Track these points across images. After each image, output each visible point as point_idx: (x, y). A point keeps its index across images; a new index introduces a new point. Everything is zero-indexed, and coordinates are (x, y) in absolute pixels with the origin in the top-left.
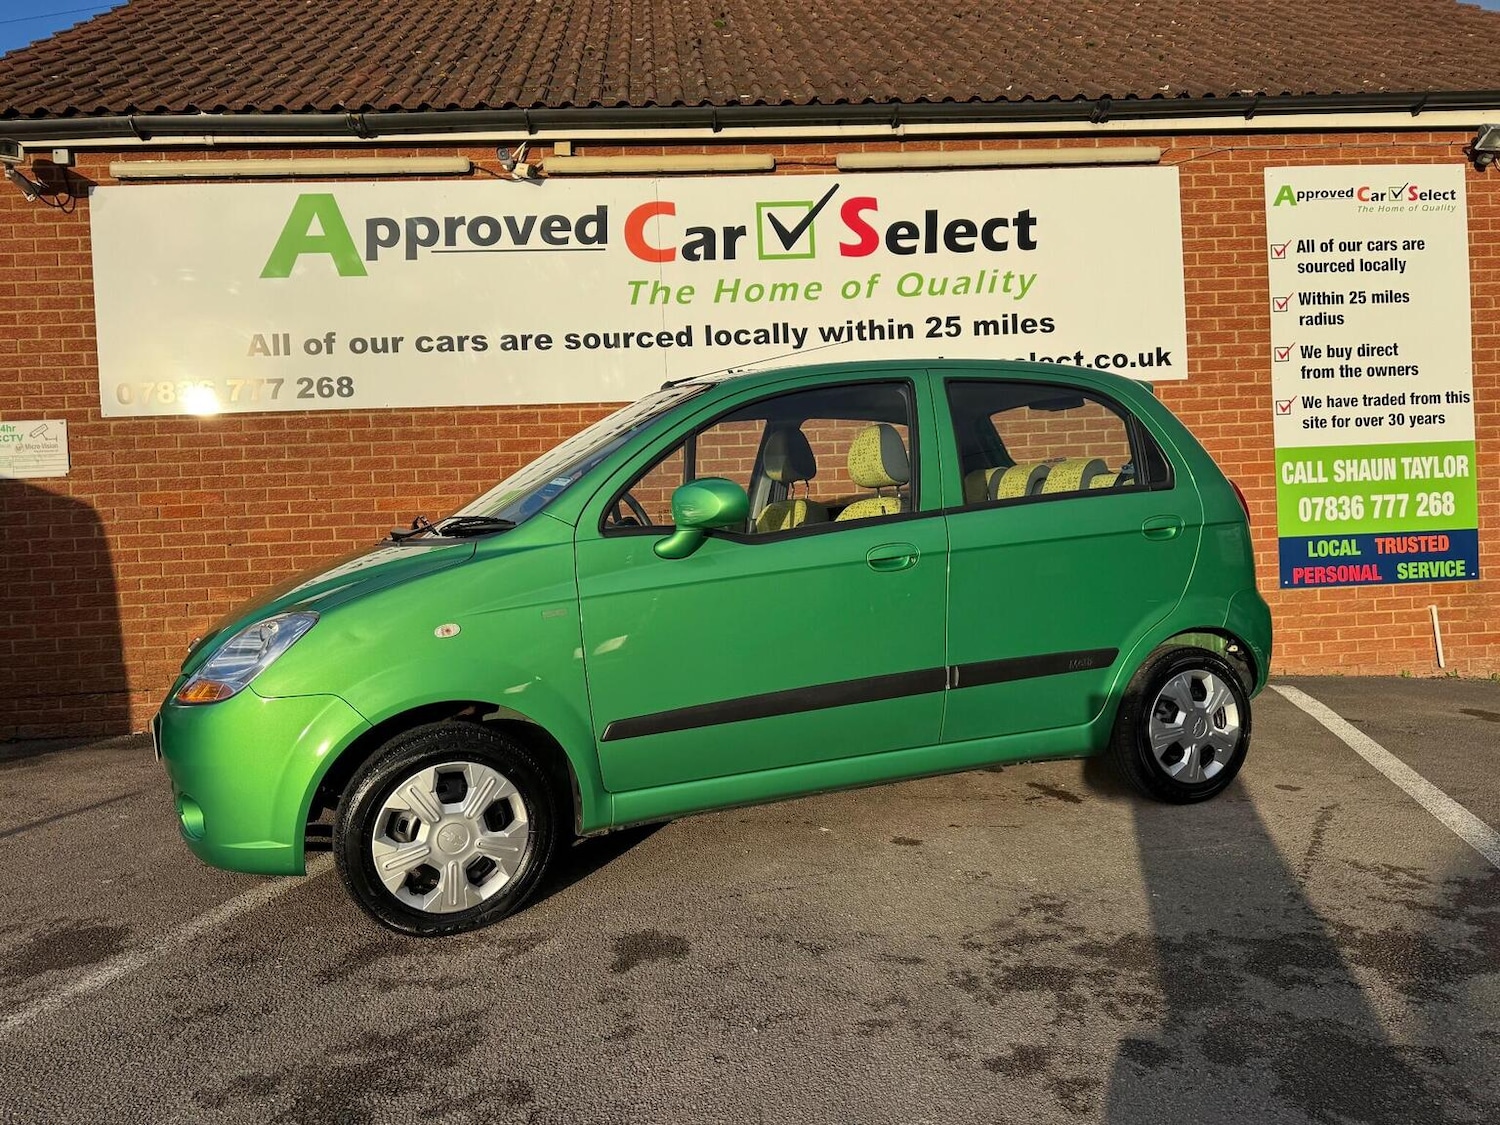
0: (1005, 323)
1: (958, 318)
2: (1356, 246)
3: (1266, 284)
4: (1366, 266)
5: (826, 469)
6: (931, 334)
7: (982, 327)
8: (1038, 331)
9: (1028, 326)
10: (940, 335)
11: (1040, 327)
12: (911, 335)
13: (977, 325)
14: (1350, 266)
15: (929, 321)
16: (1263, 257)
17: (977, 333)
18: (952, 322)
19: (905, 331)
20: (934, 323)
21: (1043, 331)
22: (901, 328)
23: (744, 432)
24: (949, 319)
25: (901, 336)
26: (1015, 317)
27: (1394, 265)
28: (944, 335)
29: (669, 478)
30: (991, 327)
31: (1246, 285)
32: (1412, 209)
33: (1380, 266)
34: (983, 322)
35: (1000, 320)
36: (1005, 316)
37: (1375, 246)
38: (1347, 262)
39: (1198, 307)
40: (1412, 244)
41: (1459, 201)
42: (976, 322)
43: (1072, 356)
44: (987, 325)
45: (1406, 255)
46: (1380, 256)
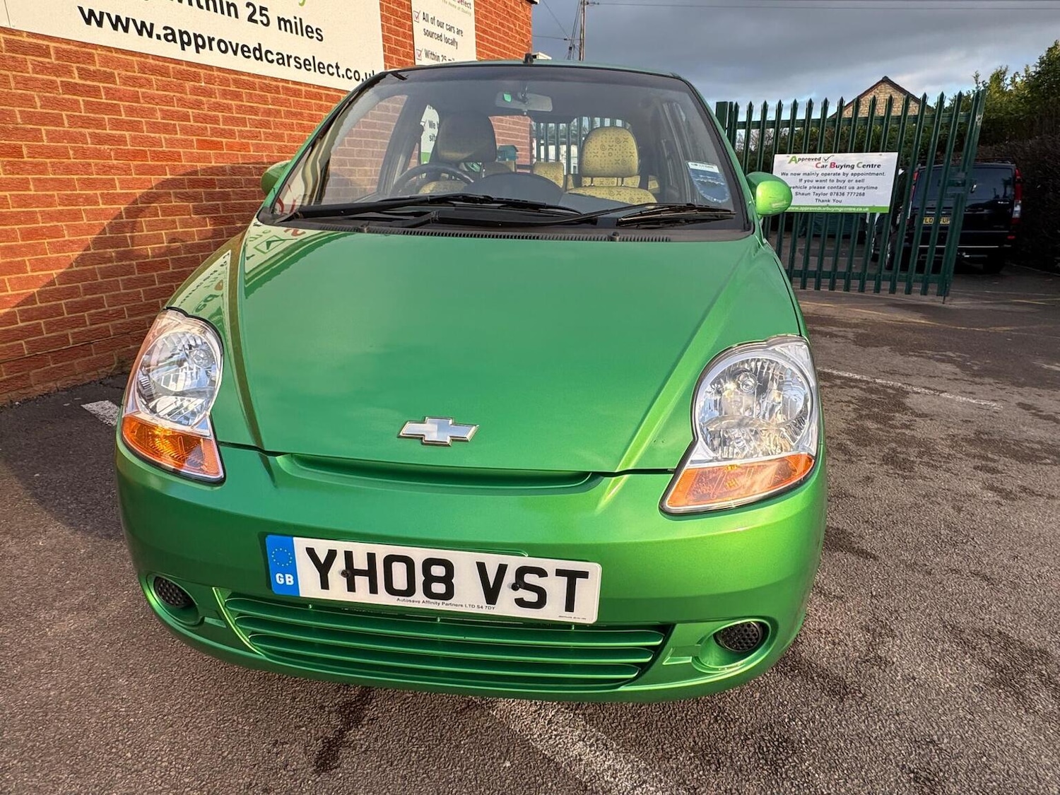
0: (296, 23)
1: (266, 9)
2: (440, 25)
3: (412, 37)
4: (447, 41)
5: (186, 137)
6: (250, 19)
7: (282, 23)
8: (315, 38)
9: (308, 31)
10: (255, 22)
11: (315, 35)
12: (237, 16)
13: (280, 20)
14: (439, 37)
15: (249, 5)
16: (410, 18)
17: (280, 28)
18: (264, 12)
19: (232, 9)
20: (251, 9)
21: (317, 38)
22: (229, 5)
23: (106, 85)
24: (262, 8)
25: (229, 14)
26: (300, 19)
27: (453, 42)
28: (259, 22)
29: (24, 129)
30: (288, 24)
31: (405, 36)
32: (459, 8)
33: (450, 41)
34: (283, 19)
35: (293, 21)
36: (295, 18)
37: (448, 27)
38: (440, 34)
39: (386, 45)
40: (460, 32)
41: (472, 11)
42: (279, 18)
43: (334, 65)
44: (285, 22)
45: (458, 38)
46: (450, 35)
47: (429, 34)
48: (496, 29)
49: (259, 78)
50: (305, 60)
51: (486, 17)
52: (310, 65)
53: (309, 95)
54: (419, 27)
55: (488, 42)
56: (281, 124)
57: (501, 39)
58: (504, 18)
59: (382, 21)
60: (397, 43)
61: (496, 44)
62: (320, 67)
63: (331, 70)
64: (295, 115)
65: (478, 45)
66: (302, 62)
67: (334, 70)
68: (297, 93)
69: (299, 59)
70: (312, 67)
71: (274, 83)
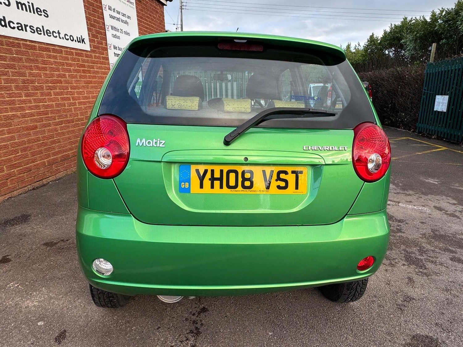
0: (29, 6)
2: (118, 13)
3: (103, 18)
4: (122, 21)
7: (19, 5)
8: (43, 16)
9: (38, 11)
11: (43, 14)
13: (18, 3)
14: (118, 19)
16: (101, 8)
17: (18, 8)
21: (44, 15)
26: (32, 4)
27: (126, 23)
28: (3, 3)
30: (24, 6)
31: (99, 18)
32: (128, 5)
33: (124, 22)
34: (20, 3)
35: (27, 4)
36: (28, 3)
37: (123, 14)
38: (118, 18)
39: (89, 22)
40: (129, 17)
41: (135, 7)
42: (17, 2)
43: (57, 32)
44: (22, 5)
45: (128, 20)
46: (124, 19)
47: (111, 17)
48: (147, 17)
49: (5, 38)
50: (37, 28)
51: (142, 11)
52: (41, 31)
53: (41, 49)
54: (107, 13)
55: (143, 23)
56: (23, 66)
57: (150, 22)
58: (151, 12)
59: (85, 8)
60: (95, 21)
61: (148, 24)
62: (48, 33)
63: (55, 35)
64: (33, 61)
65: (139, 25)
66: (35, 29)
67: (57, 35)
68: (33, 48)
69: (33, 27)
70: (42, 33)
71: (17, 41)
